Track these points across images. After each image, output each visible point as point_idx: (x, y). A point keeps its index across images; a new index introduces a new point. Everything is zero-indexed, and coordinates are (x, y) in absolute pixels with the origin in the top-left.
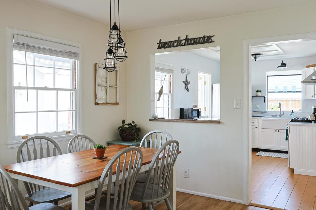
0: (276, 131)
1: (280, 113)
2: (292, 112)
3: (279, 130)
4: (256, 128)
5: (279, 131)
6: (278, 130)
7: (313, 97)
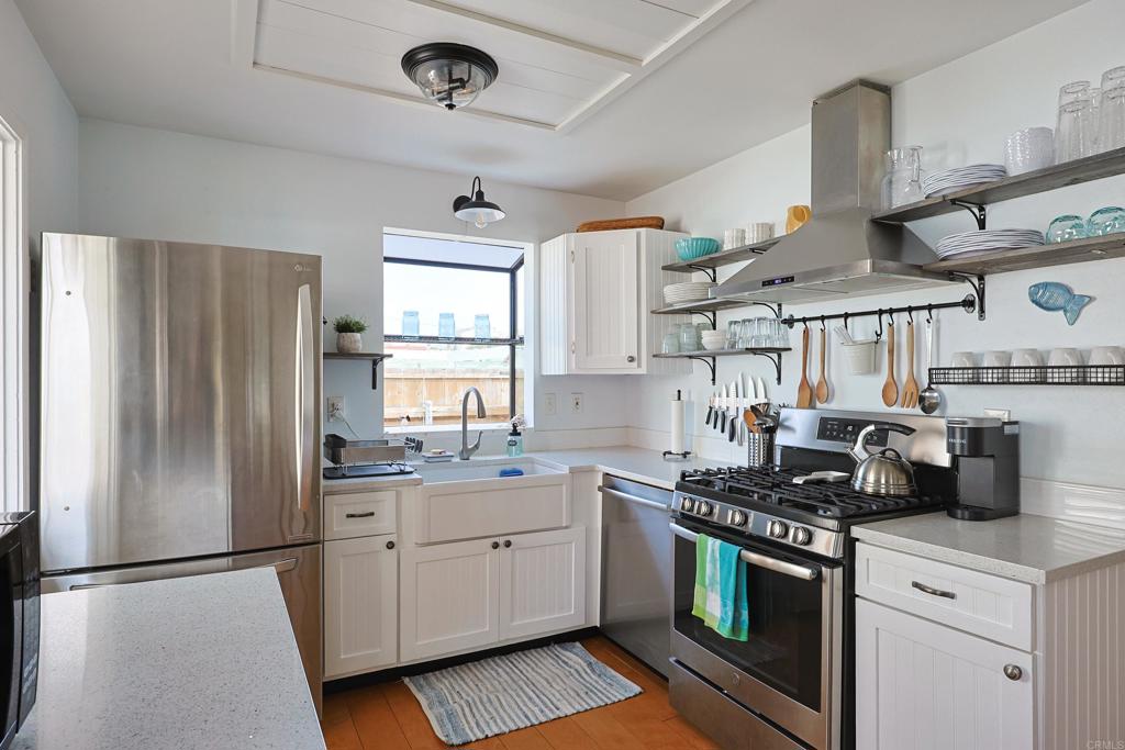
0: (496, 546)
1: (465, 443)
2: (515, 433)
3: (507, 538)
4: (390, 545)
5: (508, 544)
6: (501, 540)
7: (635, 364)
